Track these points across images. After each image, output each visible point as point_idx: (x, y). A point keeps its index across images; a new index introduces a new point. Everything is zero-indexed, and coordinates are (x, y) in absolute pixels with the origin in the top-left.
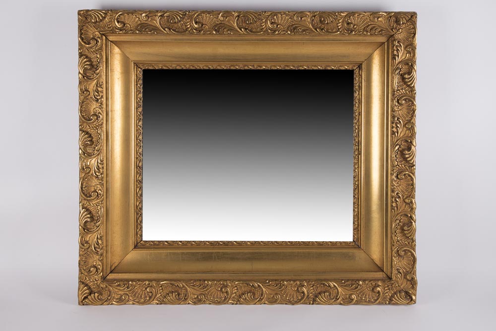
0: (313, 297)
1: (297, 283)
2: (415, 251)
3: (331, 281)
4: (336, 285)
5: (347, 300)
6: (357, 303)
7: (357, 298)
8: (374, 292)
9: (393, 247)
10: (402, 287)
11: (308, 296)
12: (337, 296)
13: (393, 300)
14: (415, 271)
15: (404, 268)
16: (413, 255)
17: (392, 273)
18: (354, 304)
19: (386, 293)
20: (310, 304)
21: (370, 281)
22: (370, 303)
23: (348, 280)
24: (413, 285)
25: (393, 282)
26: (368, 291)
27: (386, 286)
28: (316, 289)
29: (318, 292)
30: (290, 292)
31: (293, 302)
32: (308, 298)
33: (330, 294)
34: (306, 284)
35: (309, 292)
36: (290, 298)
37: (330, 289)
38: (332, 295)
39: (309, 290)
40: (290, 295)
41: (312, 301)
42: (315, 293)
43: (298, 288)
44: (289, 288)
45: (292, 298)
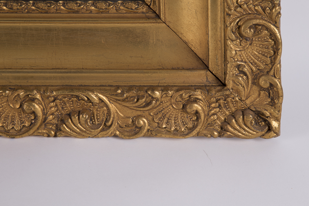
0: (55, 121)
1: (18, 95)
2: (278, 28)
3: (93, 91)
4: (104, 98)
5: (129, 129)
6: (152, 133)
7: (149, 125)
8: (187, 113)
9: (227, 18)
10: (248, 102)
11: (45, 119)
12: (107, 121)
13: (227, 131)
14: (279, 71)
15: (254, 63)
16: (272, 35)
17: (225, 74)
18: (144, 136)
19: (214, 114)
20: (49, 136)
21: (177, 91)
22: (177, 134)
23: (130, 88)
24: (272, 99)
25: (228, 93)
26: (174, 111)
27: (213, 100)
28: (63, 107)
29: (67, 112)
30: (5, 111)
31: (13, 133)
32: (46, 124)
33: (92, 117)
34: (40, 97)
35: (46, 111)
36: (5, 123)
37: (93, 105)
38: (98, 119)
39: (46, 109)
40: (6, 118)
41: (53, 131)
42: (59, 115)
43: (22, 104)
44: (3, 103)
45: (10, 123)
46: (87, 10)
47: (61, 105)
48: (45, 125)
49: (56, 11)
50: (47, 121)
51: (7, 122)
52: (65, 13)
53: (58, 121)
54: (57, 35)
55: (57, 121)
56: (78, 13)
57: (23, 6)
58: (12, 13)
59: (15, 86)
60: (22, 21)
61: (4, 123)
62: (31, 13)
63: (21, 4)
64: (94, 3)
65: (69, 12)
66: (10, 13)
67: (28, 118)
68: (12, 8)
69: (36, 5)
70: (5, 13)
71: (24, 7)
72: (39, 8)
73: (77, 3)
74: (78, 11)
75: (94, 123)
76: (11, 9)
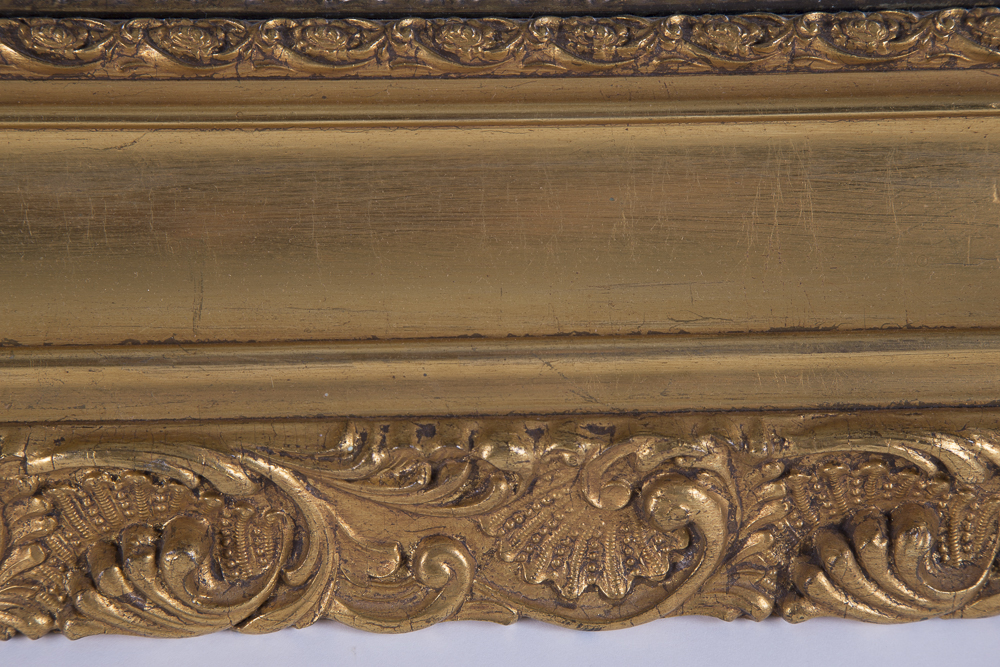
1: (631, 457)
11: (732, 550)
28: (816, 498)
29: (831, 517)
30: (560, 521)
31: (590, 607)
32: (734, 568)
33: (942, 534)
34: (723, 463)
35: (742, 516)
36: (558, 568)
37: (953, 490)
38: (963, 542)
39: (742, 507)
40: (565, 547)
41: (767, 598)
42: (797, 528)
43: (640, 489)
44: (558, 488)
45: (581, 569)
46: (934, 55)
47: (812, 489)
48: (733, 573)
49: (792, 61)
50: (742, 556)
51: (567, 563)
52: (829, 68)
53: (788, 555)
54: (788, 173)
55: (786, 553)
56: (891, 70)
57: (642, 43)
58: (589, 75)
59: (611, 414)
60: (641, 114)
61: (552, 568)
62: (675, 73)
63: (629, 30)
64: (964, 19)
65: (847, 65)
66: (579, 76)
67: (658, 545)
68: (592, 53)
69: (699, 36)
70: (556, 76)
71: (644, 48)
72: (712, 50)
73: (886, 24)
74: (893, 61)
75: (947, 558)
76: (588, 55)
